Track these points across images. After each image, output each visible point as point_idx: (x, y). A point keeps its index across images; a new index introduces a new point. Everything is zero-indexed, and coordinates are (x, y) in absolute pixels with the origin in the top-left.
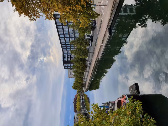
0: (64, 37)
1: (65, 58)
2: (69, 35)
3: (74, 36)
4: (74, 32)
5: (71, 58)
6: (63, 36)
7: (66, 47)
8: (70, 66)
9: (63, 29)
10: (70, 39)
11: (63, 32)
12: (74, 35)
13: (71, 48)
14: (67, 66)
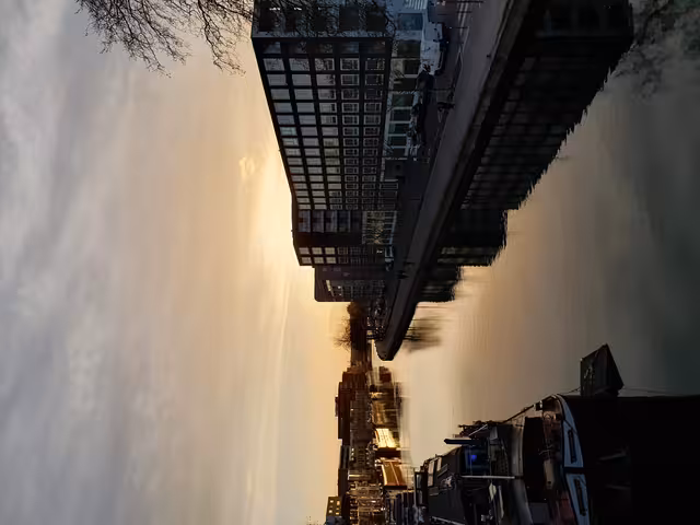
0: (300, 136)
1: (302, 220)
2: (319, 126)
3: (340, 132)
4: (339, 114)
5: (327, 220)
6: (293, 131)
7: (307, 175)
8: (324, 256)
9: (293, 101)
10: (321, 142)
11: (296, 114)
12: (340, 126)
13: (325, 182)
14: (312, 256)
